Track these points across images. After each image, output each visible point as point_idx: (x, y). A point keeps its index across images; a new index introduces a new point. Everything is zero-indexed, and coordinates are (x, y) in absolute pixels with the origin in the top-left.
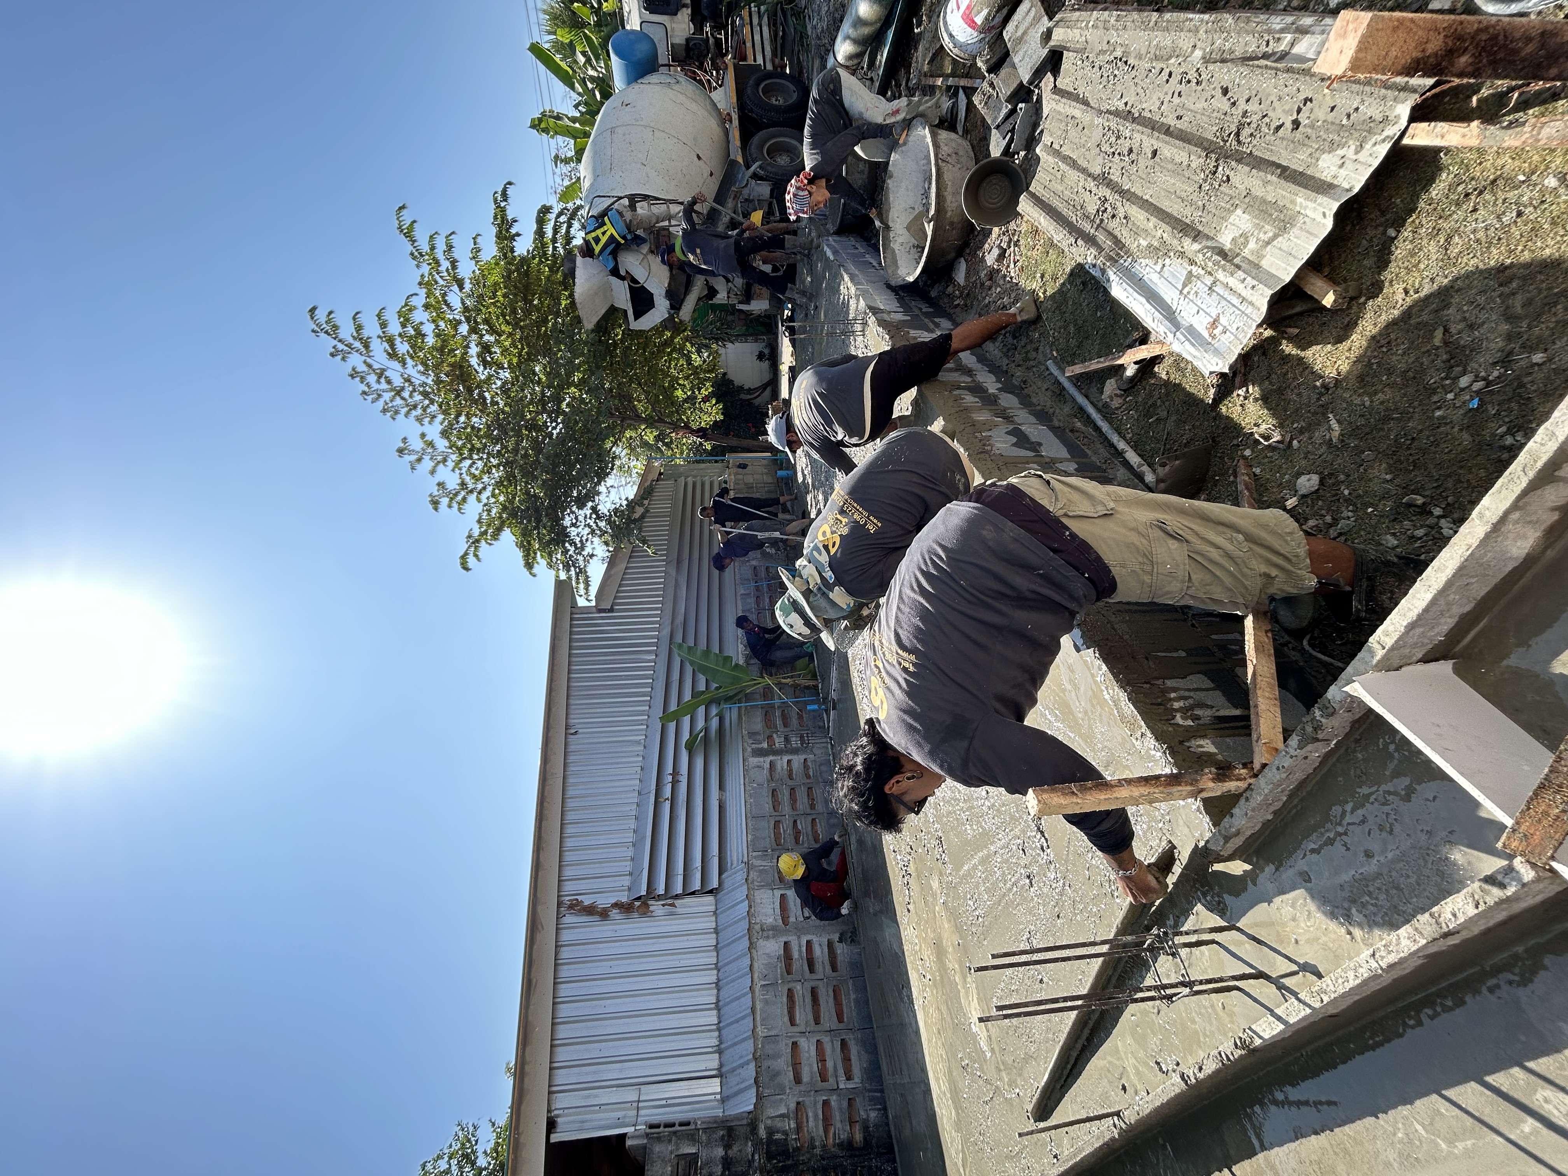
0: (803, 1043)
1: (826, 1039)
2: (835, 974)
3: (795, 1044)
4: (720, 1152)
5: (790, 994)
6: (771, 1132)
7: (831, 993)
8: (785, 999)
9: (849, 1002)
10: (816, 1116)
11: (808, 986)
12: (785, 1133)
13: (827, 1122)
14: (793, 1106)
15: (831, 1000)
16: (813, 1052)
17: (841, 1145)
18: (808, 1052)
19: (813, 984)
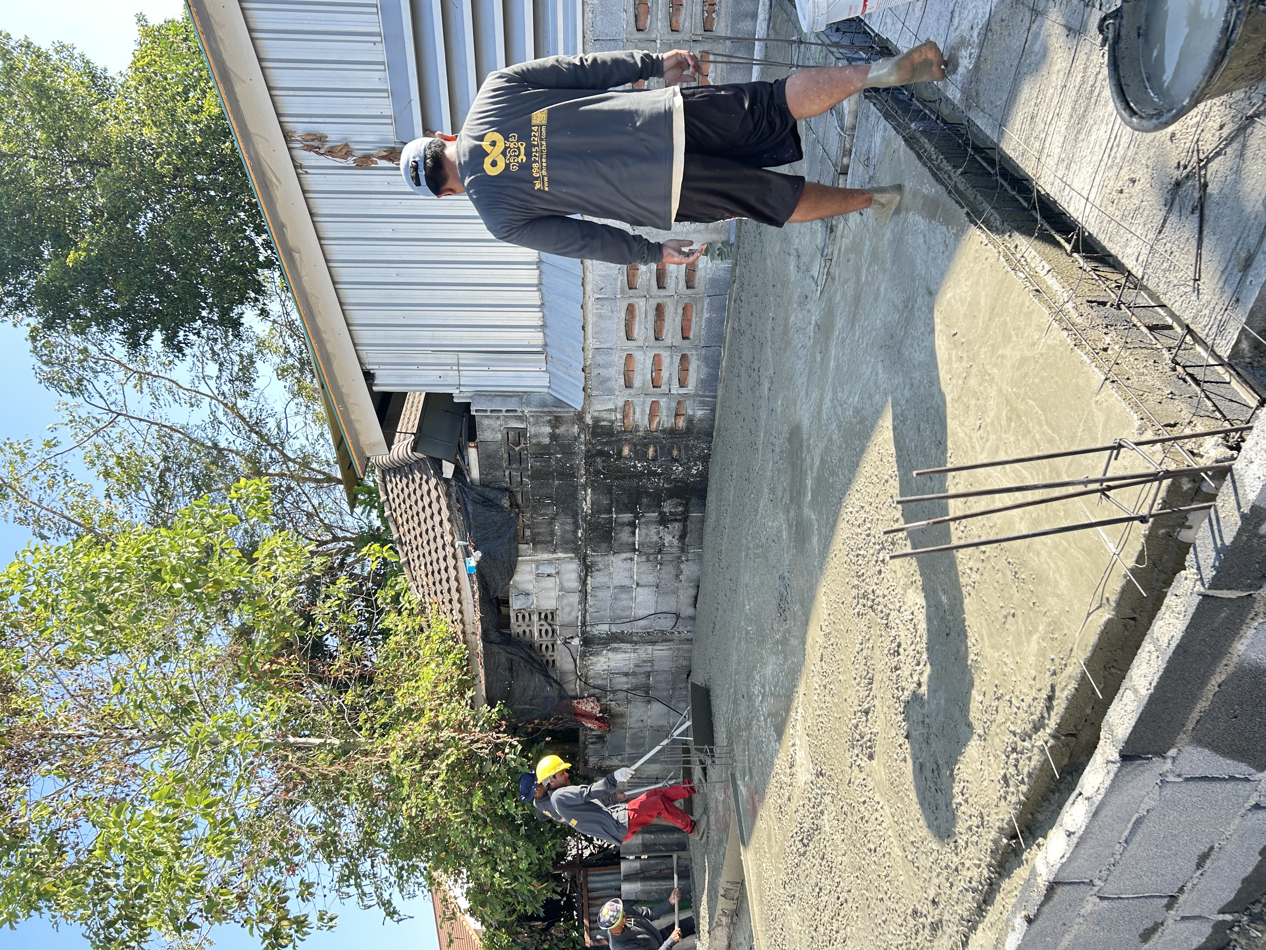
0: (638, 356)
1: (665, 355)
2: (690, 291)
3: (629, 356)
4: (548, 430)
5: (630, 309)
6: (596, 421)
7: (680, 311)
8: (623, 315)
9: (701, 320)
10: (643, 411)
11: (653, 303)
12: (612, 422)
13: (653, 414)
14: (621, 404)
15: (678, 319)
16: (649, 363)
17: (664, 431)
18: (644, 364)
19: (659, 301)
